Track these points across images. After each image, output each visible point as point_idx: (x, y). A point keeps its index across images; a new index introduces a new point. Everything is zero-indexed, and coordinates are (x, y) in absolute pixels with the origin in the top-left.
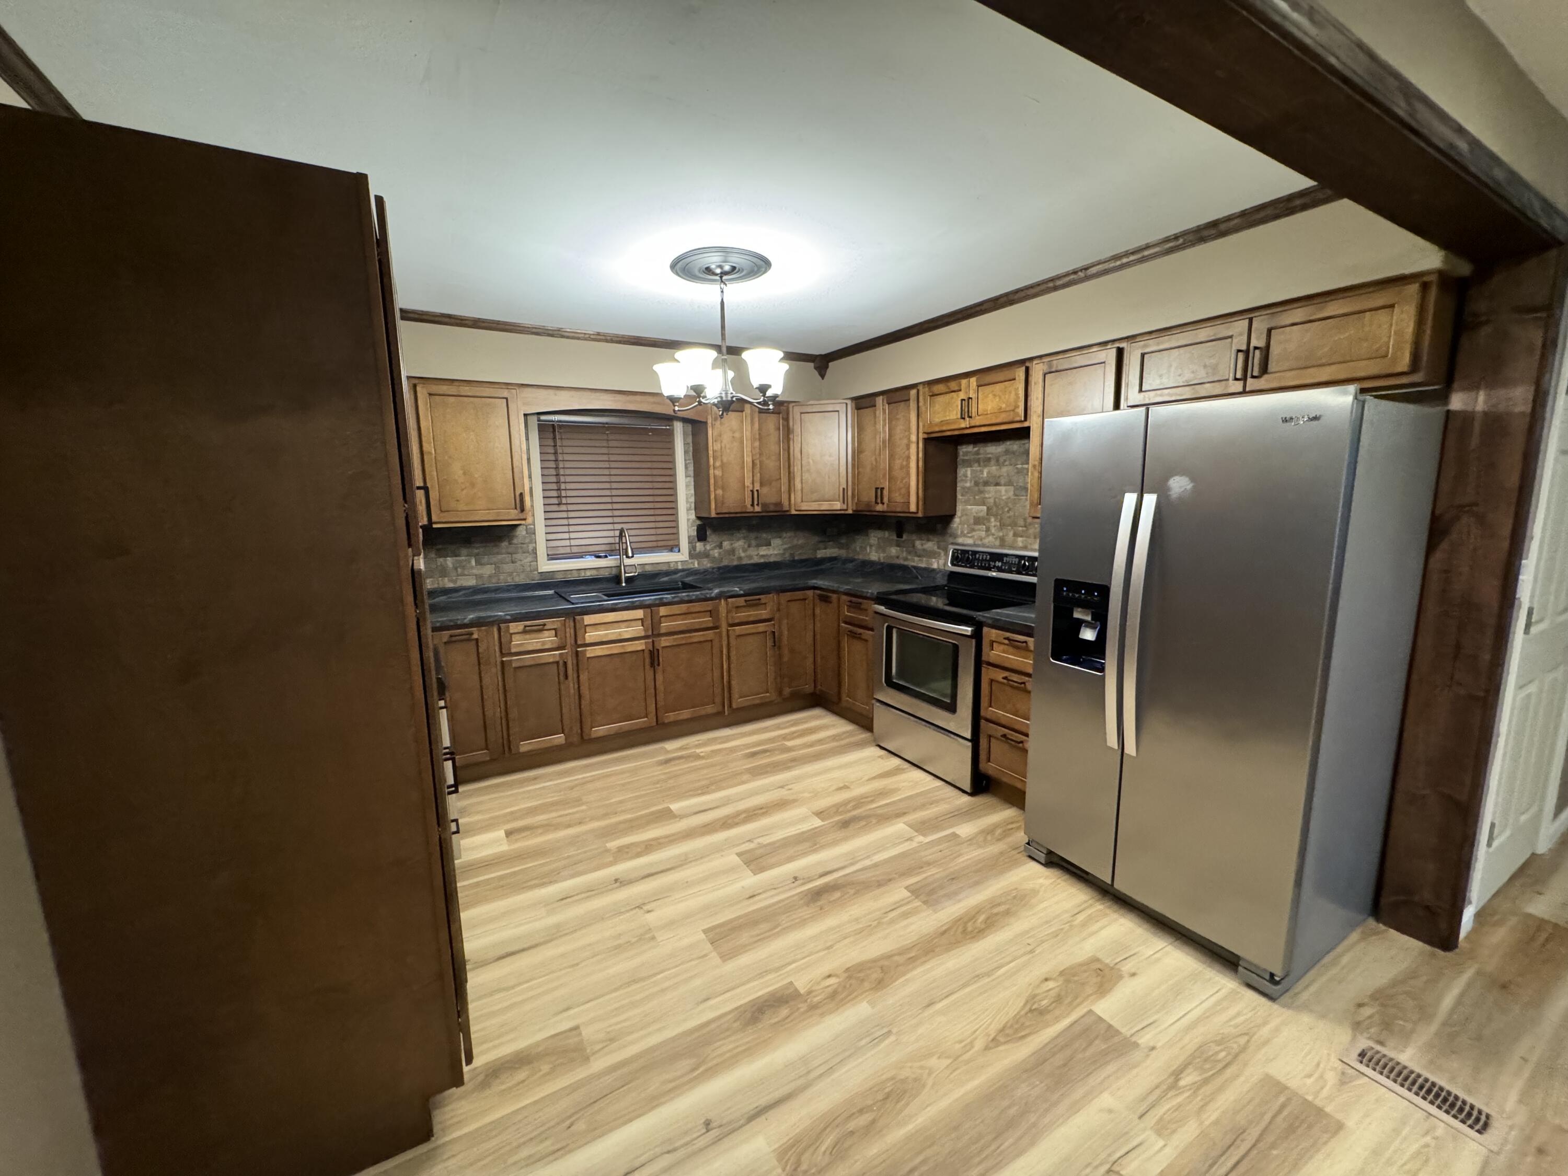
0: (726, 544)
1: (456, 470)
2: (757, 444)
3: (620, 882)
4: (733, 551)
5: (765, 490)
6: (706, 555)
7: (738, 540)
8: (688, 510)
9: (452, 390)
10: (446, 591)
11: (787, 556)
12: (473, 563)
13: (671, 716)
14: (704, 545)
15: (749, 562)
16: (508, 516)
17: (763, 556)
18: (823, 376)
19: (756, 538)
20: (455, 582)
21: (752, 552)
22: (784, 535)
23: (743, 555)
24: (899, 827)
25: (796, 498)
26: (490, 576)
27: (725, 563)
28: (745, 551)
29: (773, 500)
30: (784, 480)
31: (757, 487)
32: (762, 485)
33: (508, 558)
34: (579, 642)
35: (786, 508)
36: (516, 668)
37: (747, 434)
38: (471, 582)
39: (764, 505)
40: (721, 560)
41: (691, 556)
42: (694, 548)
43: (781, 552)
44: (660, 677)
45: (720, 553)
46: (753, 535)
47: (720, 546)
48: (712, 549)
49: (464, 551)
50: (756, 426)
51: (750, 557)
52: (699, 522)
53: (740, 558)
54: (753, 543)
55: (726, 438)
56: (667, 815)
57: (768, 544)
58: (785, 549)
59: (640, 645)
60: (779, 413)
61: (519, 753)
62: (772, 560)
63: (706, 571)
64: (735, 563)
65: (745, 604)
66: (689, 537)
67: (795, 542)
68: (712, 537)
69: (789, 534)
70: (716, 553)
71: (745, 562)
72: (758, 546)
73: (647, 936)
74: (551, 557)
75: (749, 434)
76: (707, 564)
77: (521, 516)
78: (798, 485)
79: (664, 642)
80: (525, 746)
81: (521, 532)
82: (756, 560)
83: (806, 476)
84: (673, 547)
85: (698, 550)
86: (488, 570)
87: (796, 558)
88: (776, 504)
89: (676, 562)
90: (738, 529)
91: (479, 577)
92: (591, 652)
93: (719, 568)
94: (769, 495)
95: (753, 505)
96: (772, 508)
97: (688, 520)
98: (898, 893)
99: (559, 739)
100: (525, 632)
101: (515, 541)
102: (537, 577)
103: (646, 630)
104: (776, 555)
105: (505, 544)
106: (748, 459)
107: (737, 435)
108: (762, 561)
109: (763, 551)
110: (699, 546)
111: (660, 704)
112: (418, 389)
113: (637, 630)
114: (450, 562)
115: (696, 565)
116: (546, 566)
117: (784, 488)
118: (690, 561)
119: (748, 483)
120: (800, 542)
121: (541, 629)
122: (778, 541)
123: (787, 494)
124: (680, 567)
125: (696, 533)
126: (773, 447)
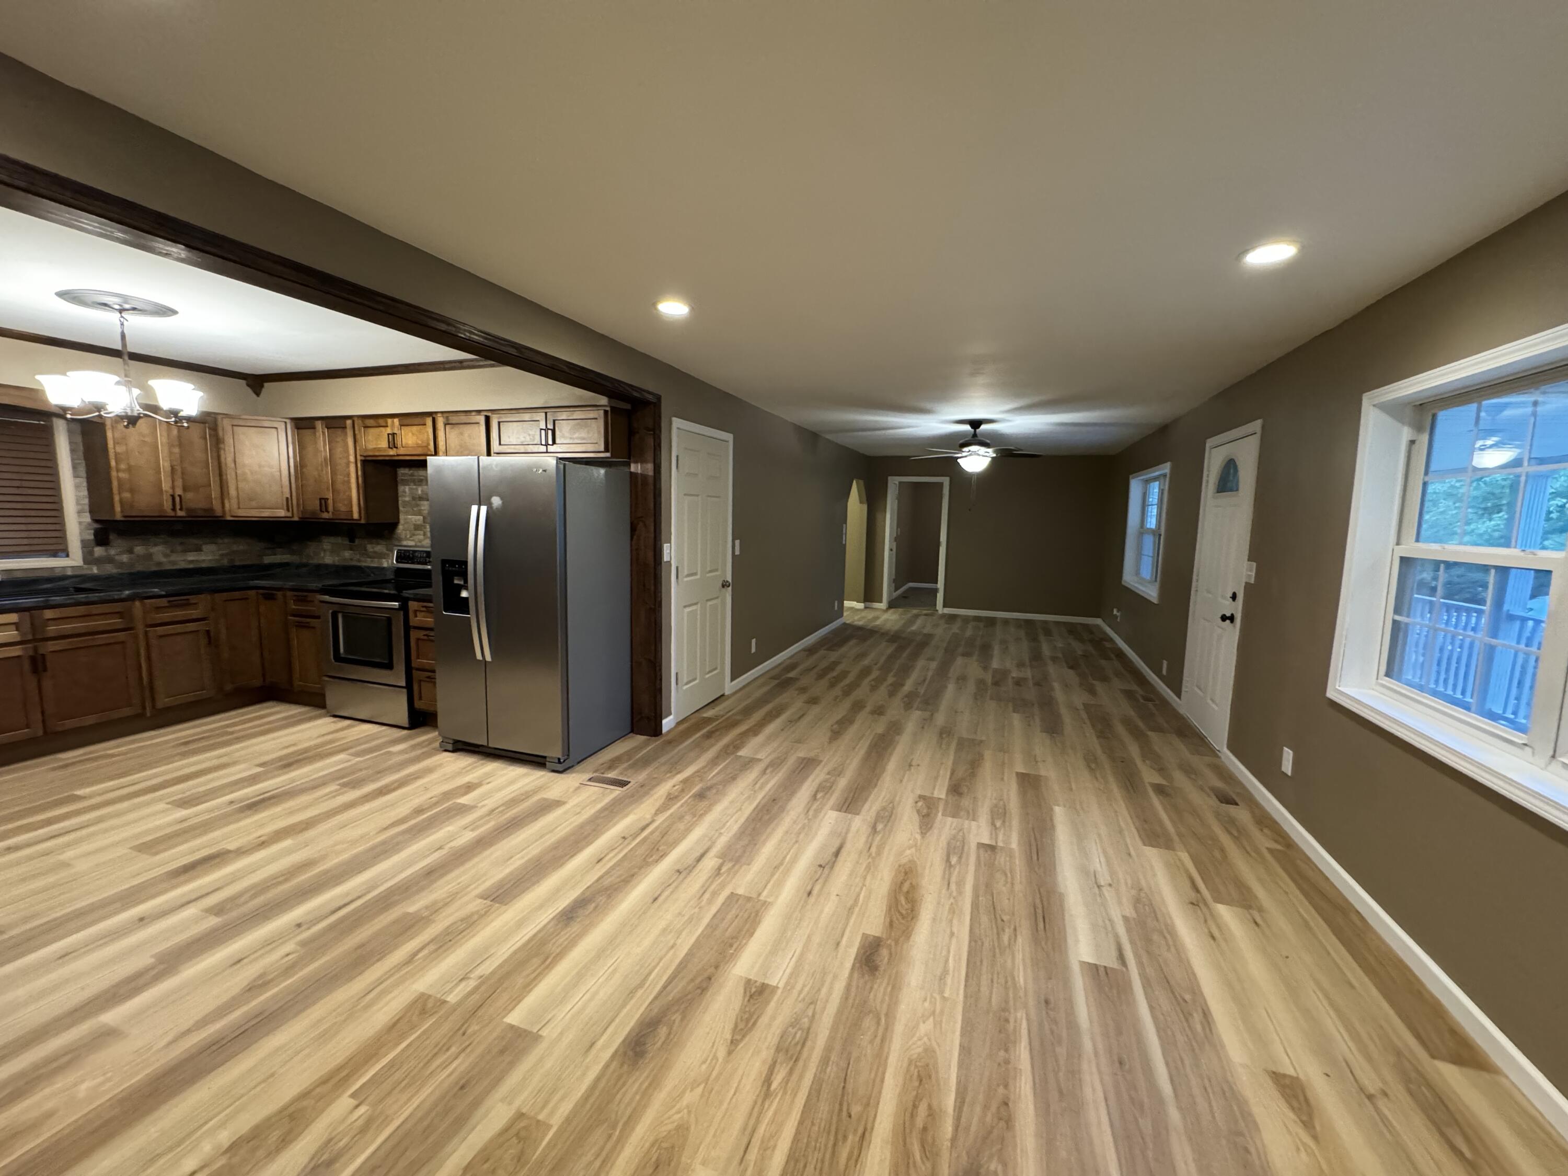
0: (139, 549)
2: (177, 450)
4: (149, 556)
5: (189, 496)
6: (110, 560)
8: (79, 512)
11: (225, 562)
13: (67, 724)
14: (106, 551)
15: (175, 567)
17: (191, 562)
19: (181, 544)
21: (174, 557)
22: (220, 541)
23: (164, 560)
25: (233, 505)
28: (166, 556)
29: (201, 505)
30: (215, 486)
31: (179, 491)
32: (185, 490)
35: (219, 512)
37: (162, 439)
39: (189, 510)
40: (132, 565)
41: (88, 558)
42: (91, 553)
43: (217, 557)
44: (48, 684)
45: (130, 559)
46: (177, 540)
48: (118, 554)
51: (174, 563)
52: (96, 526)
54: (179, 548)
56: (70, 799)
57: (198, 549)
58: (222, 555)
59: (14, 651)
60: (204, 423)
62: (204, 565)
63: (108, 578)
64: (154, 568)
66: (83, 541)
67: (235, 548)
68: (118, 542)
69: (226, 540)
71: (168, 567)
72: (185, 551)
78: (233, 493)
79: (52, 646)
82: (183, 565)
83: (243, 484)
84: (61, 550)
85: (97, 553)
87: (237, 563)
88: (205, 510)
89: (64, 568)
93: (131, 574)
94: (195, 500)
95: (174, 509)
96: (200, 513)
97: (80, 523)
98: (330, 788)
103: (23, 635)
104: (210, 560)
106: (165, 464)
107: (149, 440)
108: (191, 566)
109: (191, 557)
110: (99, 551)
111: (50, 712)
113: (8, 634)
115: (95, 571)
117: (215, 495)
118: (86, 566)
119: (166, 486)
120: (241, 547)
122: (212, 547)
123: (219, 501)
124: (69, 573)
125: (92, 537)
126: (199, 455)
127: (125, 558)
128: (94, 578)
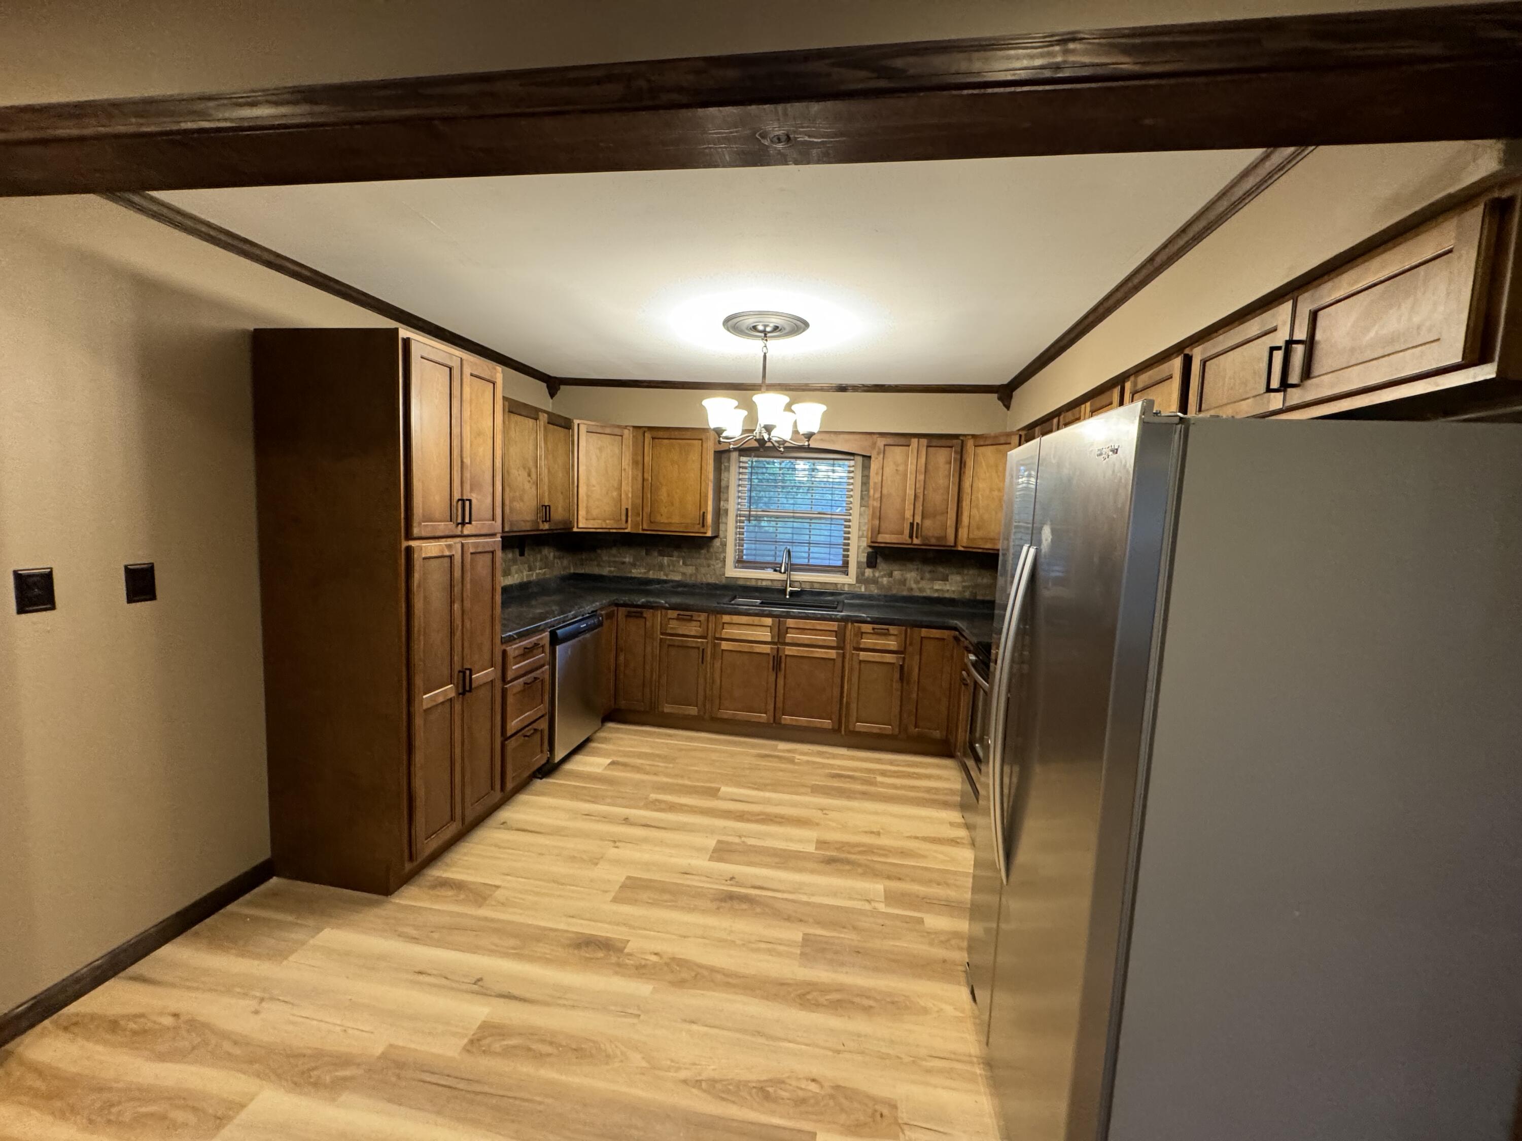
0: (897, 574)
1: (663, 494)
2: (921, 477)
3: (626, 821)
4: (903, 582)
5: (928, 523)
6: (875, 581)
7: (911, 571)
8: (860, 537)
10: (659, 582)
11: (967, 595)
12: (681, 563)
13: (787, 719)
14: (873, 572)
15: (921, 595)
16: (694, 531)
17: (937, 590)
18: (1008, 407)
19: (930, 572)
20: (667, 575)
21: (923, 584)
22: (966, 572)
23: (914, 586)
24: (878, 887)
25: (963, 533)
26: (691, 575)
27: (894, 591)
28: (917, 582)
29: (938, 533)
30: (952, 514)
31: (918, 519)
32: (923, 518)
33: (705, 562)
34: (717, 636)
35: (951, 543)
36: (669, 646)
37: (911, 467)
38: (677, 577)
39: (926, 538)
40: (890, 588)
41: (860, 579)
42: (863, 574)
43: (960, 589)
44: (781, 682)
45: (889, 582)
46: (927, 568)
47: (890, 575)
48: (882, 577)
49: (676, 553)
50: (923, 460)
51: (920, 590)
52: (870, 550)
53: (911, 590)
54: (927, 575)
55: (889, 470)
56: (713, 793)
57: (945, 579)
58: (964, 587)
59: (766, 649)
60: (951, 447)
61: (663, 712)
62: (947, 595)
63: (870, 597)
64: (905, 593)
65: (872, 631)
66: (858, 563)
67: (979, 580)
68: (882, 565)
69: (971, 572)
71: (917, 593)
72: (933, 580)
73: (595, 861)
74: (739, 565)
75: (914, 468)
76: (873, 590)
77: (702, 530)
78: (965, 520)
79: (789, 651)
80: (668, 709)
81: (717, 542)
82: (928, 593)
83: (974, 512)
84: (844, 568)
85: (866, 574)
86: (690, 570)
87: (979, 597)
88: (938, 538)
89: (844, 584)
90: (910, 560)
91: (684, 574)
92: (725, 645)
93: (885, 596)
94: (931, 528)
95: (911, 537)
96: (933, 541)
97: (859, 547)
98: (795, 934)
99: (693, 711)
100: (678, 619)
101: (711, 550)
102: (724, 581)
103: (772, 637)
104: (954, 592)
105: (703, 551)
106: (910, 492)
107: (901, 468)
108: (936, 595)
109: (938, 585)
110: (868, 572)
111: (780, 705)
112: (646, 434)
113: (765, 635)
114: (666, 560)
115: (863, 589)
116: (732, 572)
117: (951, 522)
118: (857, 585)
119: (908, 514)
120: (985, 581)
121: (691, 619)
122: (958, 578)
123: (953, 530)
124: (846, 588)
125: (865, 560)
126: (942, 482)
127: (885, 580)
128: (860, 596)
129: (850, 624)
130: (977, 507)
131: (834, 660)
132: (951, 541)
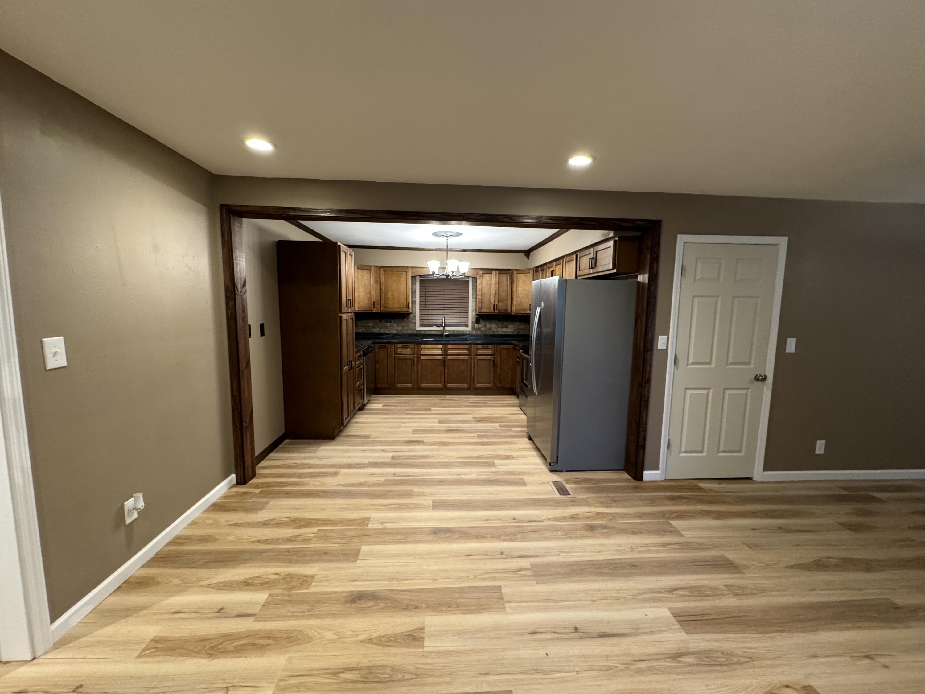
0: (488, 326)
1: (390, 294)
2: (497, 286)
4: (491, 329)
5: (500, 304)
6: (479, 329)
7: (493, 324)
8: (473, 311)
9: (391, 269)
10: (386, 334)
11: (516, 333)
12: (396, 325)
13: (449, 386)
14: (478, 326)
15: (498, 334)
16: (404, 311)
17: (504, 332)
18: (528, 258)
19: (501, 324)
20: (389, 331)
21: (499, 329)
22: (515, 323)
23: (495, 330)
25: (514, 308)
26: (400, 330)
27: (487, 333)
29: (504, 308)
30: (509, 301)
31: (496, 303)
32: (498, 302)
33: (406, 325)
34: (419, 353)
36: (398, 359)
37: (493, 282)
38: (394, 332)
39: (499, 310)
40: (486, 331)
41: (473, 328)
42: (474, 326)
43: (513, 330)
44: (446, 371)
45: (485, 329)
47: (485, 326)
48: (482, 327)
49: (393, 321)
50: (498, 278)
51: (498, 332)
52: (477, 316)
53: (494, 332)
54: (500, 326)
55: (484, 284)
56: (430, 410)
57: (507, 327)
58: (515, 330)
59: (440, 357)
60: (508, 274)
61: (397, 387)
62: (508, 333)
63: (478, 336)
64: (492, 333)
65: (481, 348)
66: (472, 322)
67: (520, 327)
68: (482, 323)
69: (517, 323)
70: (483, 329)
71: (496, 333)
72: (502, 327)
74: (422, 325)
75: (494, 282)
76: (479, 333)
77: (408, 310)
78: (514, 303)
79: (449, 357)
80: (399, 386)
81: (411, 316)
82: (501, 333)
83: (518, 299)
84: (467, 326)
85: (476, 327)
86: (400, 328)
87: (520, 334)
88: (505, 310)
89: (467, 331)
90: (493, 320)
91: (397, 330)
92: (423, 357)
93: (484, 335)
94: (501, 306)
95: (494, 310)
96: (503, 311)
97: (472, 315)
99: (410, 386)
100: (402, 347)
101: (409, 319)
102: (415, 332)
103: (442, 352)
104: (510, 332)
105: (405, 320)
106: (493, 292)
107: (489, 282)
109: (504, 329)
110: (476, 325)
111: (446, 380)
112: (381, 269)
113: (439, 352)
114: (388, 324)
115: (475, 333)
116: (419, 328)
117: (509, 304)
118: (472, 331)
119: (493, 301)
120: (522, 327)
121: (407, 348)
122: (512, 326)
123: (510, 306)
124: (468, 333)
125: (475, 320)
126: (505, 288)
128: (474, 336)
129: (473, 346)
130: (519, 297)
131: (467, 360)
132: (509, 311)
